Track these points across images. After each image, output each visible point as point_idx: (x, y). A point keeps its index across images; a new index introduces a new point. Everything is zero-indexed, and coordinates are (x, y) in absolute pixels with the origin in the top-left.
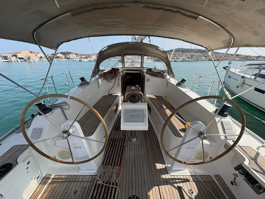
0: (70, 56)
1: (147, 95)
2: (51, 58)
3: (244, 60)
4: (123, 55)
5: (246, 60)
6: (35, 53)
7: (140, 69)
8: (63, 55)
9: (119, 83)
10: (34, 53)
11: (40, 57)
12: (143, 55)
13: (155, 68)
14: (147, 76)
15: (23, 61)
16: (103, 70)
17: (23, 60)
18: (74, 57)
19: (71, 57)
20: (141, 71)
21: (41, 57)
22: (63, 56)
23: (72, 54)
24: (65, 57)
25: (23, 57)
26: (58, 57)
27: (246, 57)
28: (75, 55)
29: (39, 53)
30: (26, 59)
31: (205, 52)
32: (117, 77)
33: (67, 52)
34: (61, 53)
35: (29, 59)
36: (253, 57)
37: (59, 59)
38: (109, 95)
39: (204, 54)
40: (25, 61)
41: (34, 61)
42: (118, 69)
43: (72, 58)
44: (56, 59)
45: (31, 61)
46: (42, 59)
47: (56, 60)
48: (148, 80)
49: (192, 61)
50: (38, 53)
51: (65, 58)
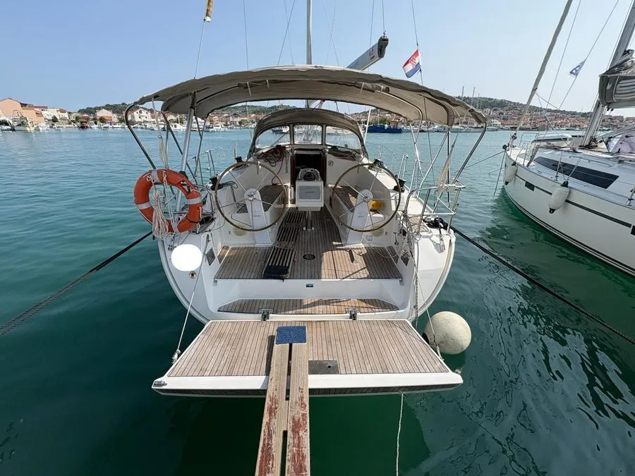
0: (133, 117)
1: (330, 185)
2: (82, 122)
3: (604, 128)
4: (291, 125)
5: (607, 129)
6: (36, 107)
7: (320, 148)
8: (113, 113)
9: (287, 167)
10: (32, 107)
11: (51, 118)
12: (324, 126)
13: (346, 146)
14: (330, 158)
15: (8, 130)
16: (259, 149)
17: (6, 127)
18: (144, 118)
19: (137, 119)
20: (321, 150)
21: (55, 120)
22: (115, 115)
23: (140, 112)
24: (118, 118)
25: (7, 120)
26: (102, 120)
27: (609, 120)
28: (149, 114)
29: (46, 108)
30: (16, 124)
31: (502, 107)
32: (285, 158)
33: (123, 104)
34: (108, 107)
35: (22, 124)
36: (628, 119)
37: (106, 125)
38: (273, 184)
39: (502, 111)
40: (13, 130)
41: (37, 129)
42: (284, 147)
43: (140, 123)
44: (96, 123)
45: (28, 129)
46: (56, 125)
47: (95, 126)
48: (331, 163)
49: (464, 130)
50: (44, 108)
51: (121, 121)
